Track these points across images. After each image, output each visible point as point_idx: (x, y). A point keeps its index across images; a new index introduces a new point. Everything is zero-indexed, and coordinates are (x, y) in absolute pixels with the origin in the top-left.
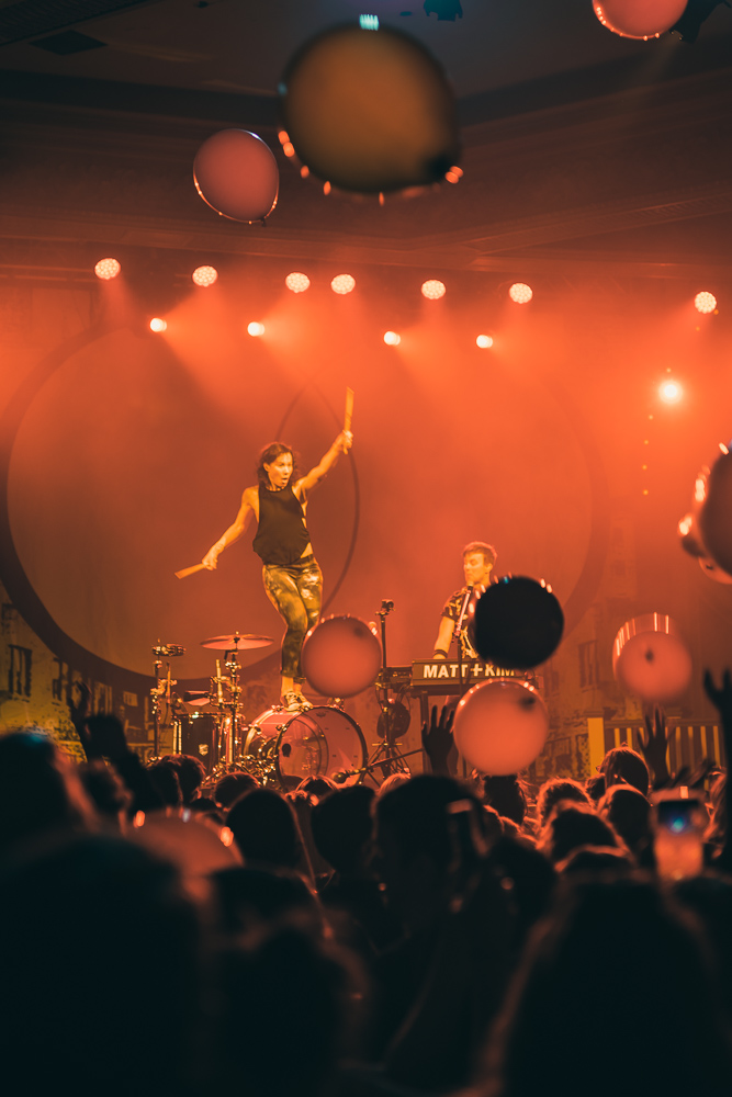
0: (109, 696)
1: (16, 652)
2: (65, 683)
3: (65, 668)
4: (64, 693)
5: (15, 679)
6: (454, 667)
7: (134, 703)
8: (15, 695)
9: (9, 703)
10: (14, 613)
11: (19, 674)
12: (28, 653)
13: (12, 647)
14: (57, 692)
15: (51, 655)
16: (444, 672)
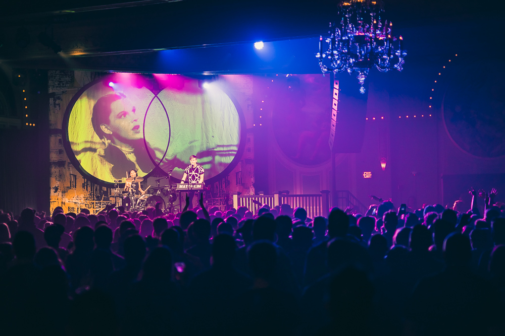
0: (98, 188)
1: (72, 176)
2: (86, 184)
3: (86, 180)
4: (85, 187)
5: (72, 183)
6: (187, 186)
7: (105, 190)
8: (72, 188)
9: (70, 190)
10: (71, 165)
11: (73, 182)
12: (75, 176)
13: (71, 174)
14: (84, 187)
15: (82, 177)
16: (184, 187)
